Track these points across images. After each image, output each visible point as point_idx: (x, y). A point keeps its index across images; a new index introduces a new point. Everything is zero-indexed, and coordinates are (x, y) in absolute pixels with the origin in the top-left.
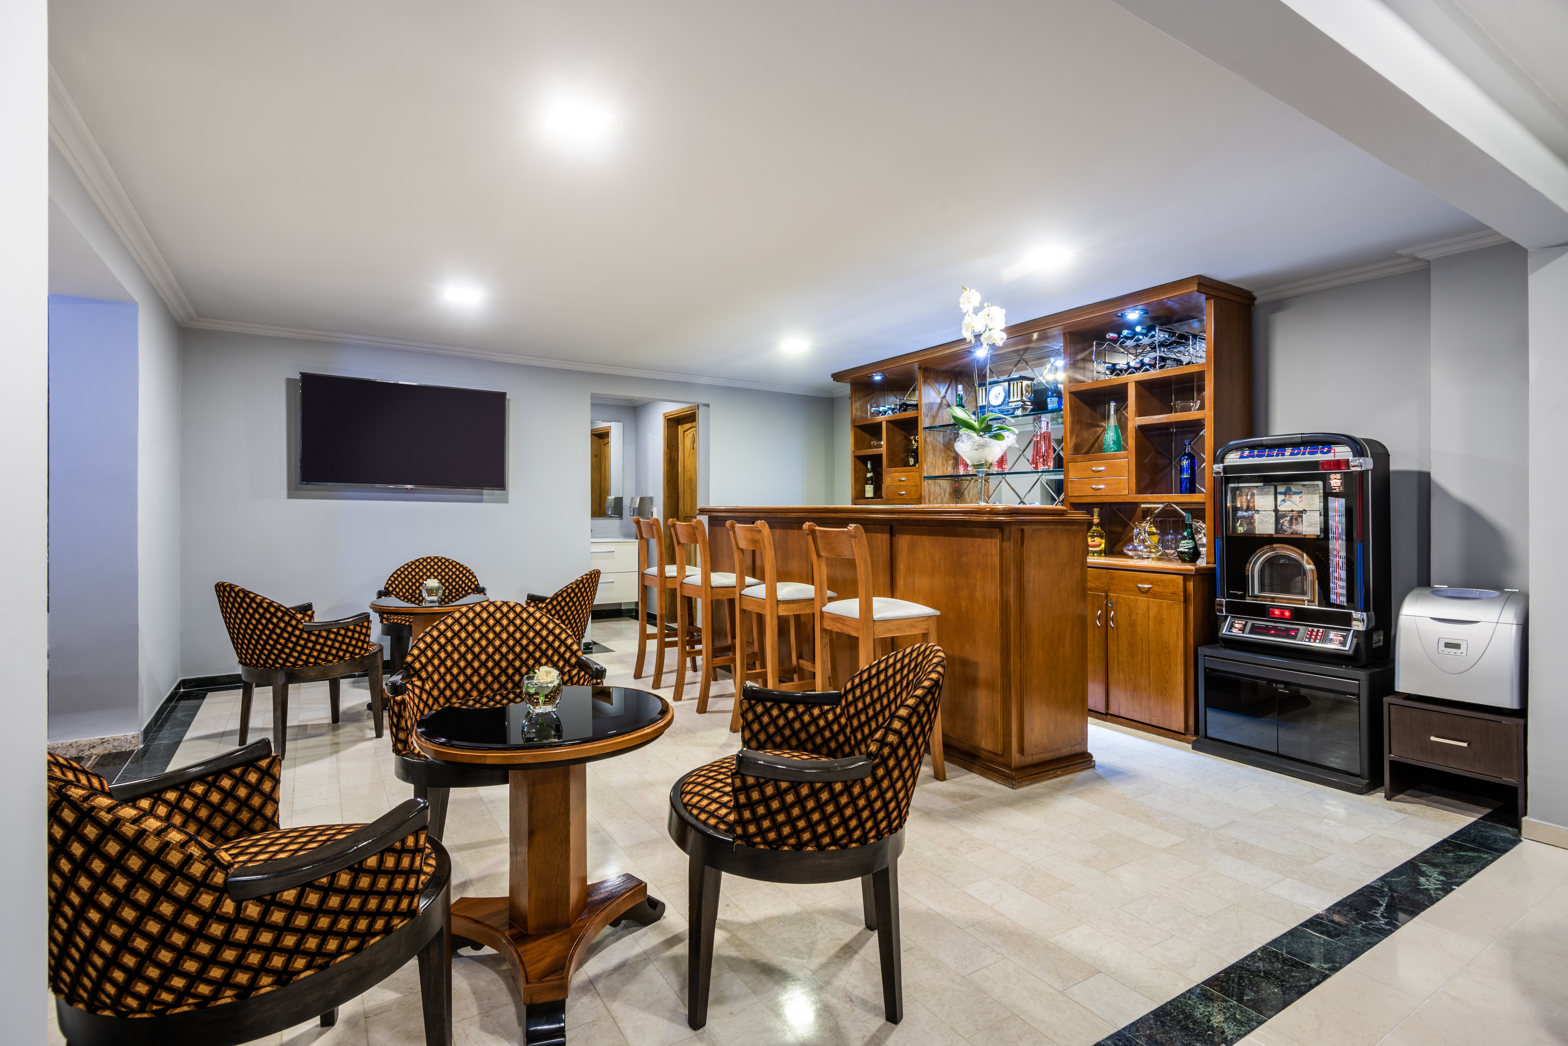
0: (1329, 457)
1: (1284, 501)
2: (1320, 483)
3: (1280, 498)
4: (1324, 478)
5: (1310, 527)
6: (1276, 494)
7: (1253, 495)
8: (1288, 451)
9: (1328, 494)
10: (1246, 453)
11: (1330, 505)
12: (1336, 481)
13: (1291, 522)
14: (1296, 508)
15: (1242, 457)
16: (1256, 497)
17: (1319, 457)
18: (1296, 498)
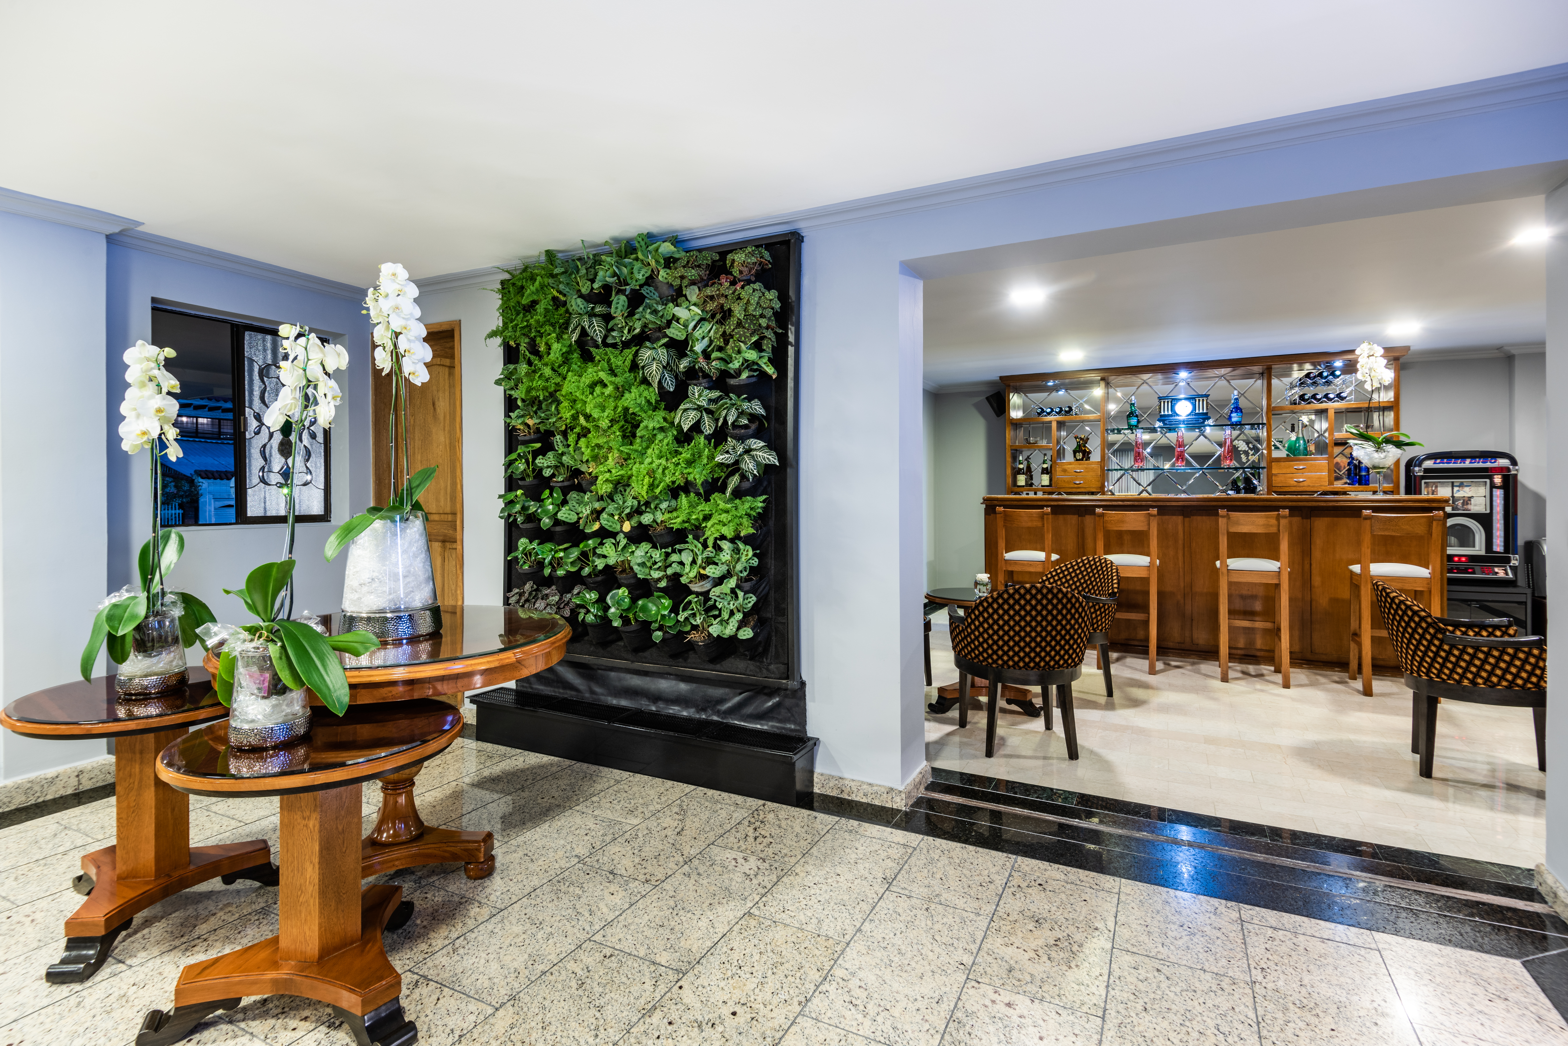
0: (1495, 465)
1: (1458, 491)
2: (1488, 481)
3: (1456, 489)
4: (1491, 478)
5: (1479, 505)
6: (1453, 486)
7: (1436, 487)
8: (1468, 461)
9: (1493, 486)
10: (1438, 461)
11: (1494, 493)
12: (1498, 480)
13: (1463, 504)
14: (1466, 495)
15: (1435, 463)
16: (1439, 489)
17: (1488, 465)
18: (1466, 489)
